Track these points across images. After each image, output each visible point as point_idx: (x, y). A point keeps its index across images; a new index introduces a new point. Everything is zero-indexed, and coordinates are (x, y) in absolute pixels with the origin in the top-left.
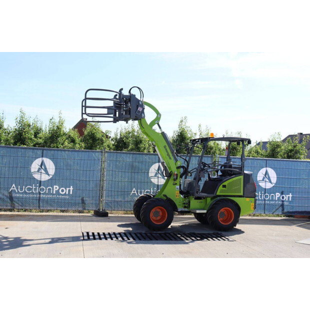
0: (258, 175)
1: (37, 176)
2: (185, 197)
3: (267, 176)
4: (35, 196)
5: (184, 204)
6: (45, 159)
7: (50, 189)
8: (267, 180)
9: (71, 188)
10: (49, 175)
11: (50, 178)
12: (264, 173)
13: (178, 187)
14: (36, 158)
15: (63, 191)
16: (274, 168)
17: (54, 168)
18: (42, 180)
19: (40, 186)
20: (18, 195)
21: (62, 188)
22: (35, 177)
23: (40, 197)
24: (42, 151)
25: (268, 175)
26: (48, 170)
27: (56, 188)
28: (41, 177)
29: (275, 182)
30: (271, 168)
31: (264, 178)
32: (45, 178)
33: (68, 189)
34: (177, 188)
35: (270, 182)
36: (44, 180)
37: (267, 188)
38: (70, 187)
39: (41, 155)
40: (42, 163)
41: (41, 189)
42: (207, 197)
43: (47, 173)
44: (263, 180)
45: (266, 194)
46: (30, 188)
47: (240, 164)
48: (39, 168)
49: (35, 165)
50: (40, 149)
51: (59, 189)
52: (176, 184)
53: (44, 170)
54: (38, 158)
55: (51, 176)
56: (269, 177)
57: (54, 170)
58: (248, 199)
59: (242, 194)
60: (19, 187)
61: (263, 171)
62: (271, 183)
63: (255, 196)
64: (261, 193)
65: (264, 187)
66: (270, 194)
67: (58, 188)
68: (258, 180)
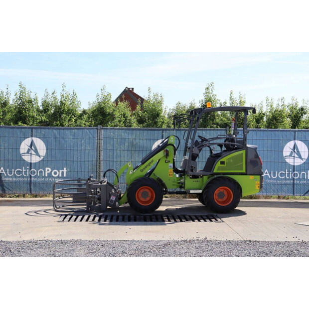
0: (284, 150)
1: (27, 158)
2: (181, 176)
3: (296, 151)
4: (26, 179)
5: (179, 183)
6: (34, 139)
7: (41, 172)
8: (296, 156)
9: (65, 170)
10: (40, 156)
11: (41, 159)
12: (292, 147)
13: (172, 165)
14: (25, 138)
15: (55, 173)
16: (305, 141)
17: (45, 148)
18: (33, 162)
19: (31, 169)
20: (7, 179)
21: (54, 171)
22: (25, 159)
23: (31, 181)
24: (30, 130)
25: (297, 149)
26: (38, 150)
27: (48, 170)
28: (31, 158)
29: (306, 157)
30: (301, 140)
31: (291, 153)
32: (35, 159)
33: (61, 171)
34: (170, 166)
35: (300, 157)
36: (34, 162)
37: (296, 164)
38: (63, 169)
39: (30, 134)
40: (32, 144)
41: (31, 172)
42: (204, 175)
43: (37, 154)
44: (291, 155)
45: (295, 172)
46: (20, 171)
47: (243, 137)
48: (29, 149)
49: (24, 146)
50: (29, 128)
51: (51, 172)
52: (169, 161)
53: (34, 151)
54: (27, 138)
55: (42, 158)
56: (298, 152)
57: (45, 151)
58: (251, 177)
59: (244, 171)
60: (8, 170)
61: (291, 144)
62: (302, 159)
63: (260, 174)
64: (289, 171)
65: (292, 164)
66: (300, 171)
67: (50, 170)
68: (284, 155)
